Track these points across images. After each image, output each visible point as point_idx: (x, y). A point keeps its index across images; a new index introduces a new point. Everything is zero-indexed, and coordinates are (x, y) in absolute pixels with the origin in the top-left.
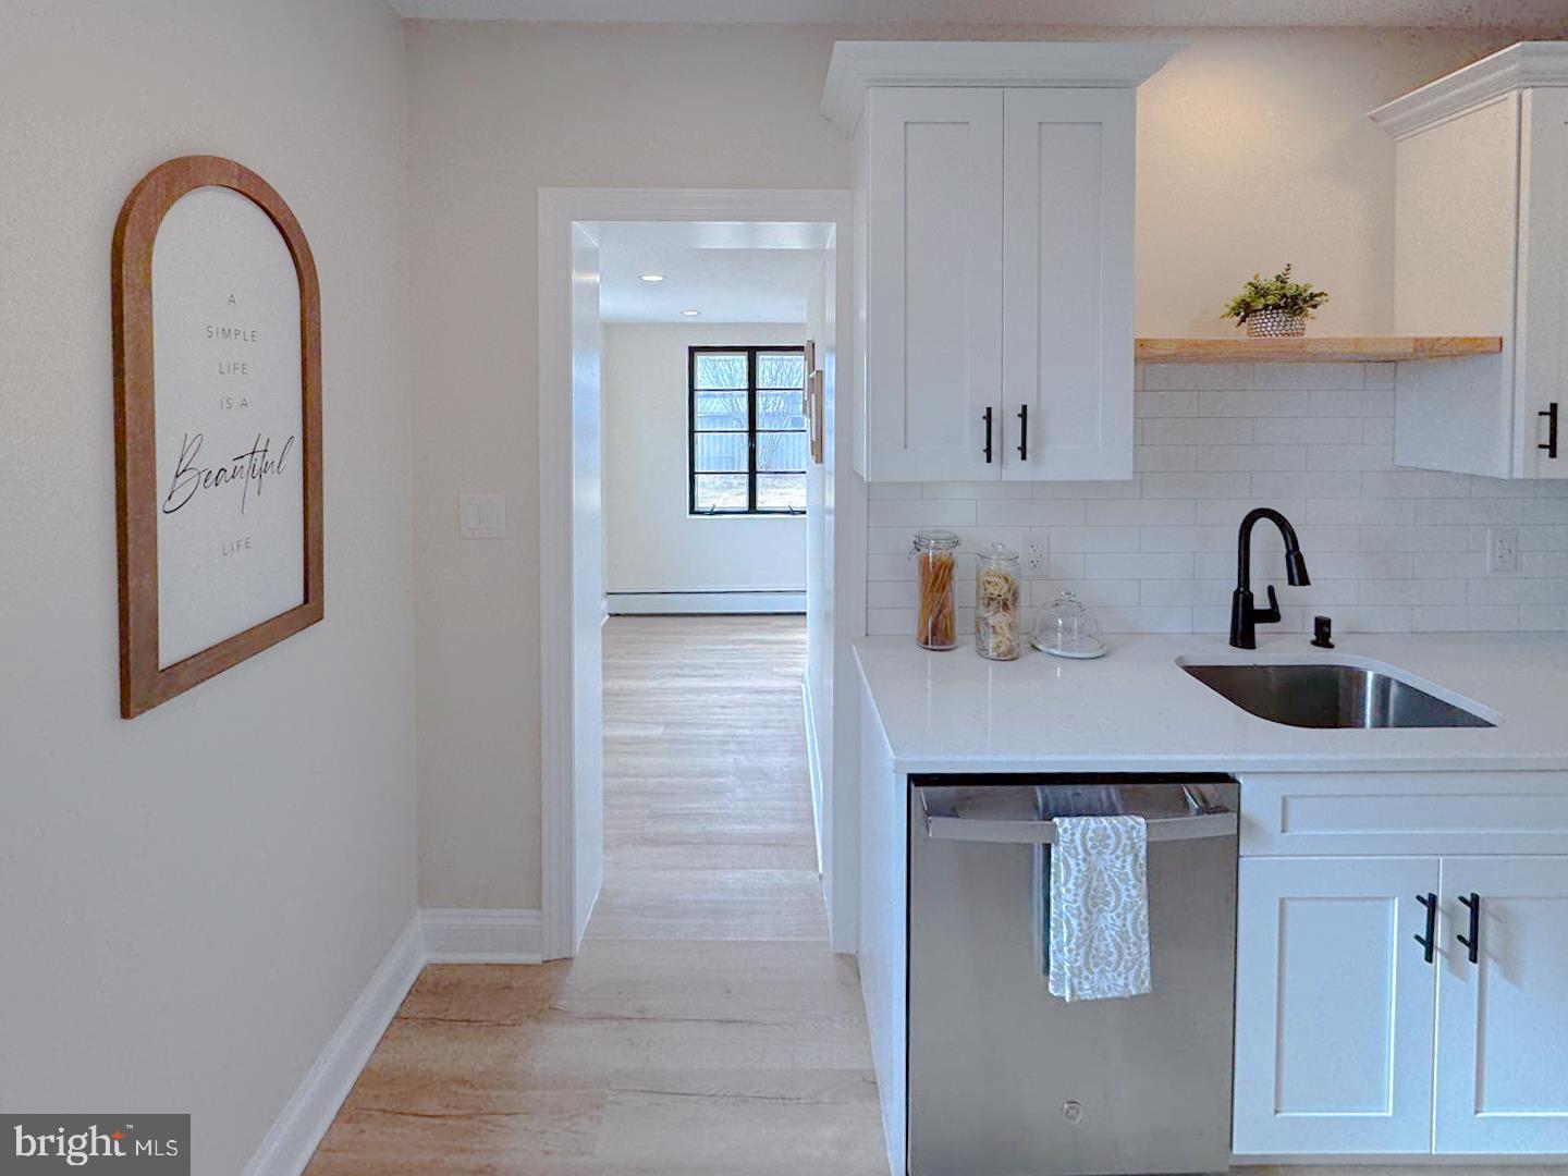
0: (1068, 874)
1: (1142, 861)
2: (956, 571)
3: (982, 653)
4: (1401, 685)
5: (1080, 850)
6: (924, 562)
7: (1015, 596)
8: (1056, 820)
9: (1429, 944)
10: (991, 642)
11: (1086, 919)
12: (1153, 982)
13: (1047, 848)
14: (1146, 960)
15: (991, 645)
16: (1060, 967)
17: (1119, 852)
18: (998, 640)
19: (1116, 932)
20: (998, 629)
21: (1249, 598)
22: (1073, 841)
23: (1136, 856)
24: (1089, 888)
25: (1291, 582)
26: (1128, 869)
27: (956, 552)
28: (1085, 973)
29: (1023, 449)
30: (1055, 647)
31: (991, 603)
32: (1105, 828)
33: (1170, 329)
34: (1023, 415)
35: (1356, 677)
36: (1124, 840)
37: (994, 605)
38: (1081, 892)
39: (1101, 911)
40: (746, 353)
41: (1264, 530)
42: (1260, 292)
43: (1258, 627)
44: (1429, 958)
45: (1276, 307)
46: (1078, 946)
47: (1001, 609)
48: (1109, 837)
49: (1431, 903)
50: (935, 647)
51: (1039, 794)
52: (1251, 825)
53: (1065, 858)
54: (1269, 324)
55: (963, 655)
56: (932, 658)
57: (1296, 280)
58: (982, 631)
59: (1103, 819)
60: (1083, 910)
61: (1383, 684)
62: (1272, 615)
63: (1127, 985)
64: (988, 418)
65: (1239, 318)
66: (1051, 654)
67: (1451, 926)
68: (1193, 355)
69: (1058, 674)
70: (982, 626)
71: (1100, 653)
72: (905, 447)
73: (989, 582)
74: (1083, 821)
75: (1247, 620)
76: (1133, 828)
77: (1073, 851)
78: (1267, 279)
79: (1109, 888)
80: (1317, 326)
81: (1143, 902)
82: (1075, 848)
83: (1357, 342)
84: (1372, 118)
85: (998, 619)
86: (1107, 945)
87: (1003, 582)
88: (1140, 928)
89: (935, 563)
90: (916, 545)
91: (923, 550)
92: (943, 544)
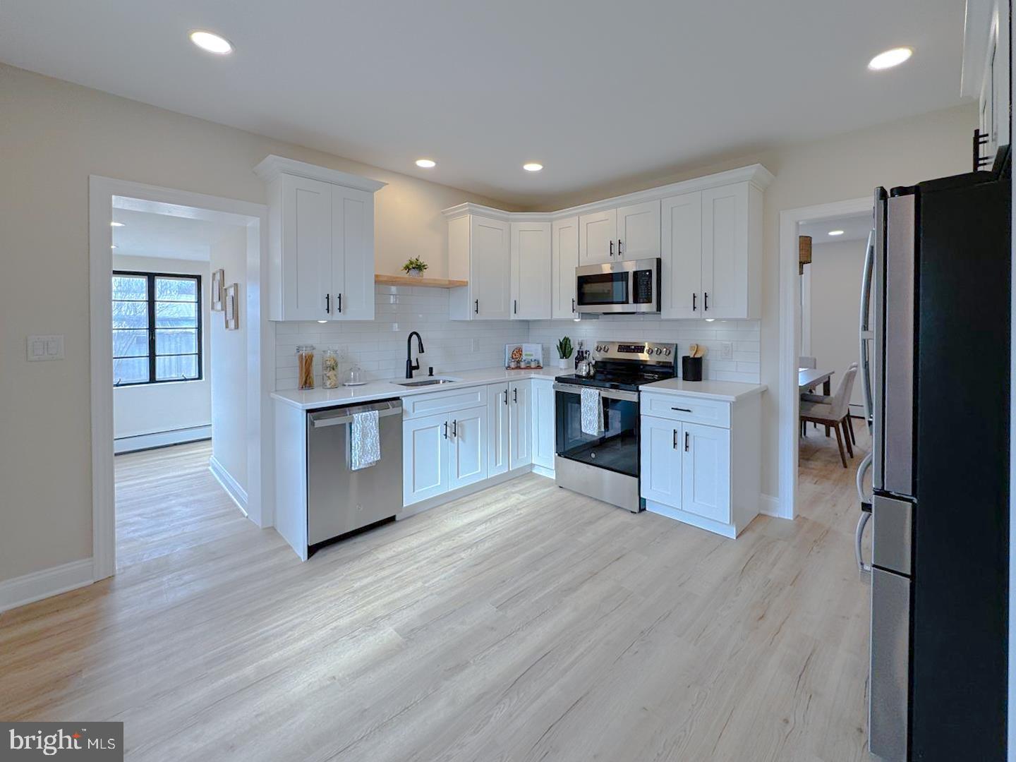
0: (357, 429)
2: (314, 359)
3: (325, 387)
5: (361, 422)
6: (301, 356)
7: (337, 365)
8: (353, 415)
9: (446, 435)
10: (328, 383)
11: (363, 442)
12: (381, 456)
13: (351, 424)
14: (379, 451)
16: (355, 461)
17: (371, 421)
18: (330, 382)
19: (371, 444)
20: (331, 377)
21: (411, 362)
22: (358, 420)
23: (376, 422)
24: (363, 433)
25: (421, 354)
26: (374, 425)
28: (363, 458)
29: (340, 309)
30: (351, 383)
31: (328, 368)
32: (367, 415)
33: (386, 272)
34: (340, 297)
35: (438, 382)
36: (372, 418)
38: (361, 434)
39: (366, 438)
40: (147, 277)
41: (414, 337)
42: (411, 263)
43: (414, 371)
44: (446, 438)
45: (414, 268)
46: (361, 450)
47: (332, 370)
48: (369, 417)
49: (446, 425)
50: (306, 389)
52: (406, 411)
53: (356, 425)
54: (413, 272)
55: (318, 390)
56: (305, 392)
57: (421, 260)
58: (325, 379)
59: (366, 413)
60: (362, 439)
62: (417, 368)
63: (374, 458)
64: (328, 298)
65: (406, 271)
66: (350, 385)
67: (451, 430)
68: (392, 281)
70: (325, 377)
71: (366, 383)
72: (297, 307)
73: (327, 361)
74: (361, 414)
75: (411, 369)
76: (375, 414)
78: (414, 259)
79: (369, 432)
80: (425, 275)
81: (378, 434)
82: (359, 422)
84: (442, 212)
85: (331, 373)
86: (369, 448)
87: (333, 360)
88: (377, 442)
89: (306, 357)
90: (298, 350)
91: (301, 352)
92: (308, 349)
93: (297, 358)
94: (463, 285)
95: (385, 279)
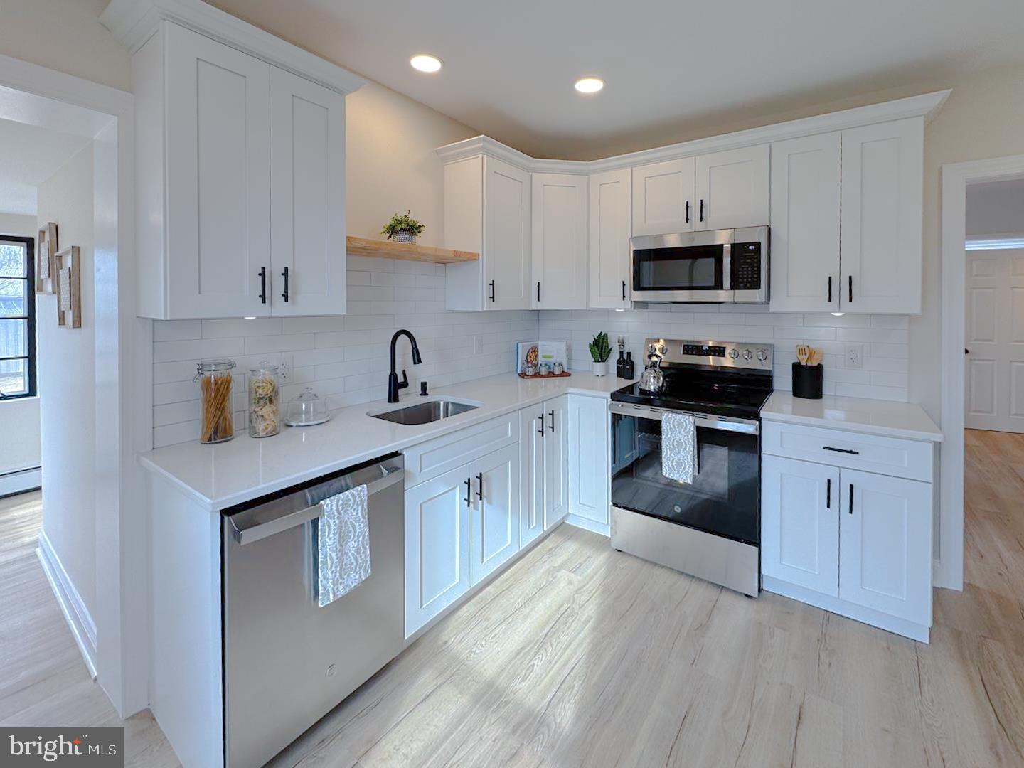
0: (330, 530)
1: (365, 507)
2: (232, 385)
3: (255, 435)
4: (452, 403)
5: (336, 514)
6: (207, 383)
7: (276, 394)
8: (322, 502)
9: (468, 500)
10: (261, 426)
11: (340, 550)
12: (372, 569)
13: (315, 523)
14: (369, 558)
15: (261, 429)
16: (326, 589)
17: (355, 507)
18: (265, 424)
19: (355, 551)
20: (266, 417)
21: (396, 377)
22: (332, 509)
23: (363, 505)
24: (341, 532)
25: (415, 363)
26: (360, 514)
27: (233, 372)
28: (340, 581)
29: (286, 296)
30: (301, 422)
31: (261, 401)
32: (348, 496)
34: (286, 274)
35: (437, 405)
36: (357, 499)
37: (262, 402)
38: (337, 536)
39: (346, 543)
41: (403, 340)
42: (397, 222)
43: (399, 391)
44: (469, 506)
45: (405, 230)
46: (336, 567)
47: (268, 403)
48: (350, 500)
49: (468, 483)
50: (218, 441)
51: (308, 495)
52: (409, 473)
53: (328, 521)
54: (402, 237)
55: (240, 441)
56: (216, 449)
57: (412, 218)
58: (254, 420)
59: (346, 492)
60: (338, 546)
61: (446, 405)
62: (405, 384)
63: (360, 576)
64: (263, 274)
65: (388, 235)
66: (300, 426)
67: (474, 490)
68: (371, 250)
69: (304, 440)
70: (254, 417)
71: (326, 420)
72: (200, 293)
73: (259, 387)
74: (336, 497)
75: (396, 386)
76: (361, 491)
77: (332, 516)
78: (400, 216)
79: (351, 529)
80: (422, 241)
81: (366, 529)
82: (333, 513)
83: (436, 250)
84: (436, 151)
85: (266, 410)
86: (351, 560)
87: (269, 385)
88: (365, 543)
89: (216, 383)
90: (200, 371)
91: (207, 374)
92: (222, 367)
93: (198, 384)
94: (471, 258)
95: (362, 245)
